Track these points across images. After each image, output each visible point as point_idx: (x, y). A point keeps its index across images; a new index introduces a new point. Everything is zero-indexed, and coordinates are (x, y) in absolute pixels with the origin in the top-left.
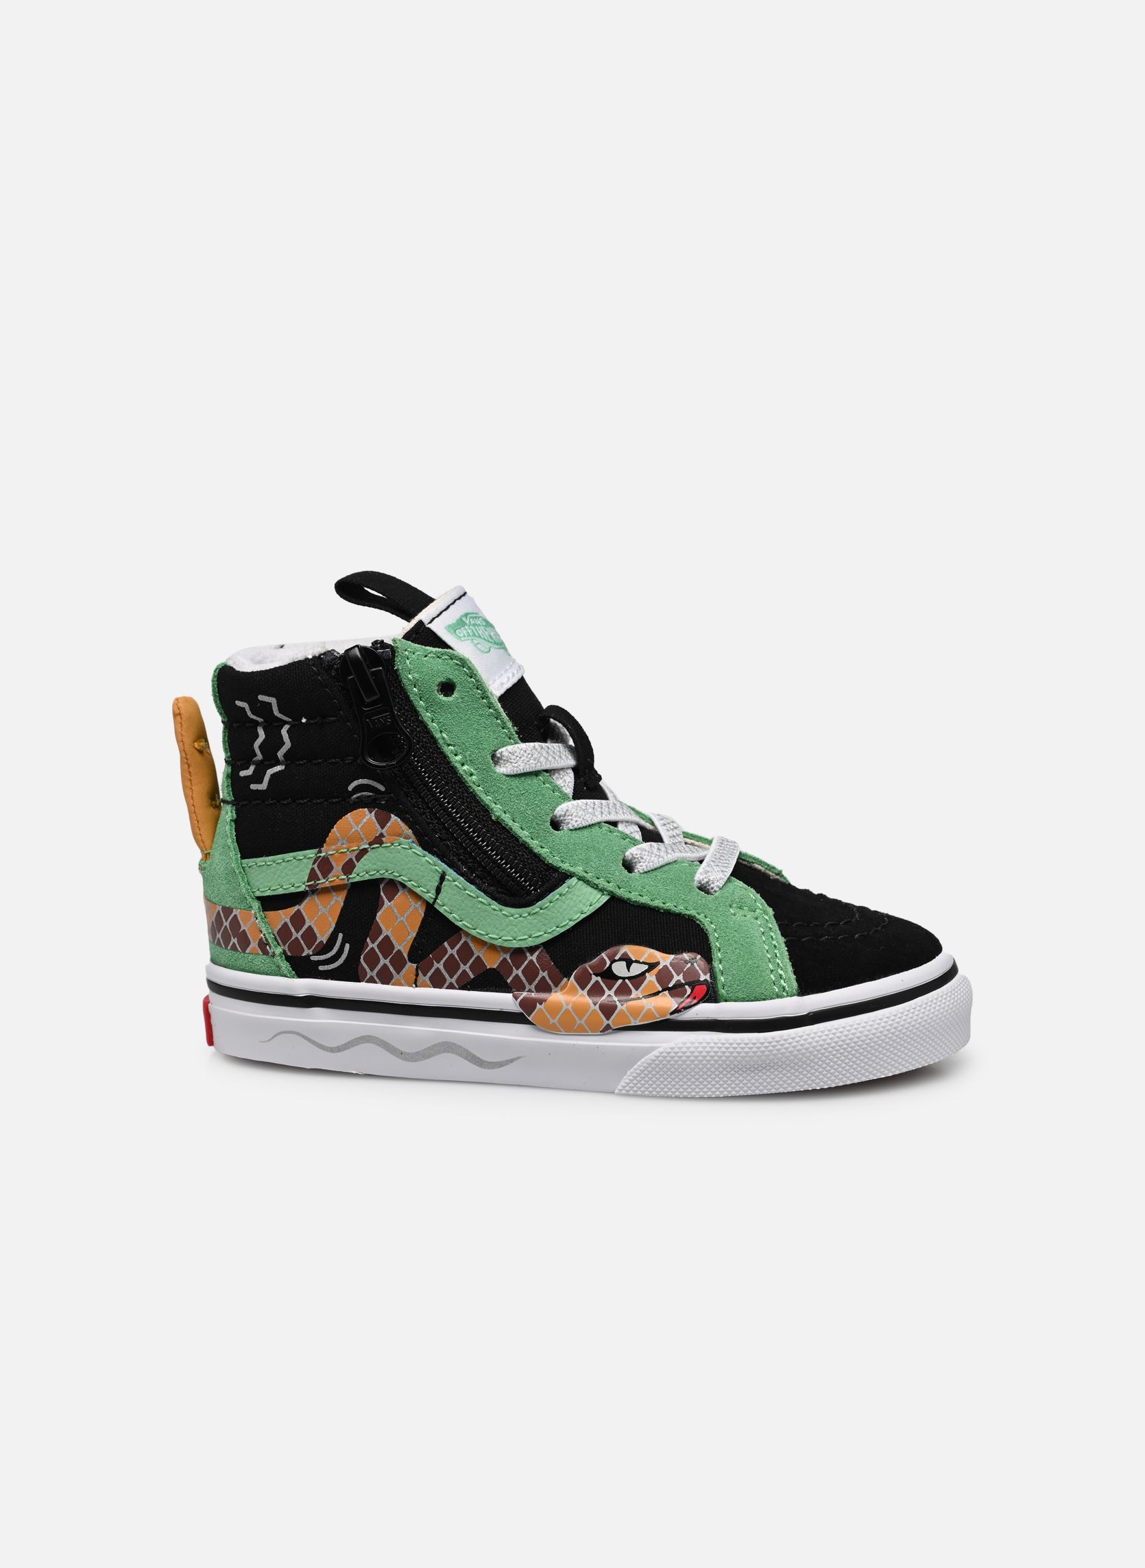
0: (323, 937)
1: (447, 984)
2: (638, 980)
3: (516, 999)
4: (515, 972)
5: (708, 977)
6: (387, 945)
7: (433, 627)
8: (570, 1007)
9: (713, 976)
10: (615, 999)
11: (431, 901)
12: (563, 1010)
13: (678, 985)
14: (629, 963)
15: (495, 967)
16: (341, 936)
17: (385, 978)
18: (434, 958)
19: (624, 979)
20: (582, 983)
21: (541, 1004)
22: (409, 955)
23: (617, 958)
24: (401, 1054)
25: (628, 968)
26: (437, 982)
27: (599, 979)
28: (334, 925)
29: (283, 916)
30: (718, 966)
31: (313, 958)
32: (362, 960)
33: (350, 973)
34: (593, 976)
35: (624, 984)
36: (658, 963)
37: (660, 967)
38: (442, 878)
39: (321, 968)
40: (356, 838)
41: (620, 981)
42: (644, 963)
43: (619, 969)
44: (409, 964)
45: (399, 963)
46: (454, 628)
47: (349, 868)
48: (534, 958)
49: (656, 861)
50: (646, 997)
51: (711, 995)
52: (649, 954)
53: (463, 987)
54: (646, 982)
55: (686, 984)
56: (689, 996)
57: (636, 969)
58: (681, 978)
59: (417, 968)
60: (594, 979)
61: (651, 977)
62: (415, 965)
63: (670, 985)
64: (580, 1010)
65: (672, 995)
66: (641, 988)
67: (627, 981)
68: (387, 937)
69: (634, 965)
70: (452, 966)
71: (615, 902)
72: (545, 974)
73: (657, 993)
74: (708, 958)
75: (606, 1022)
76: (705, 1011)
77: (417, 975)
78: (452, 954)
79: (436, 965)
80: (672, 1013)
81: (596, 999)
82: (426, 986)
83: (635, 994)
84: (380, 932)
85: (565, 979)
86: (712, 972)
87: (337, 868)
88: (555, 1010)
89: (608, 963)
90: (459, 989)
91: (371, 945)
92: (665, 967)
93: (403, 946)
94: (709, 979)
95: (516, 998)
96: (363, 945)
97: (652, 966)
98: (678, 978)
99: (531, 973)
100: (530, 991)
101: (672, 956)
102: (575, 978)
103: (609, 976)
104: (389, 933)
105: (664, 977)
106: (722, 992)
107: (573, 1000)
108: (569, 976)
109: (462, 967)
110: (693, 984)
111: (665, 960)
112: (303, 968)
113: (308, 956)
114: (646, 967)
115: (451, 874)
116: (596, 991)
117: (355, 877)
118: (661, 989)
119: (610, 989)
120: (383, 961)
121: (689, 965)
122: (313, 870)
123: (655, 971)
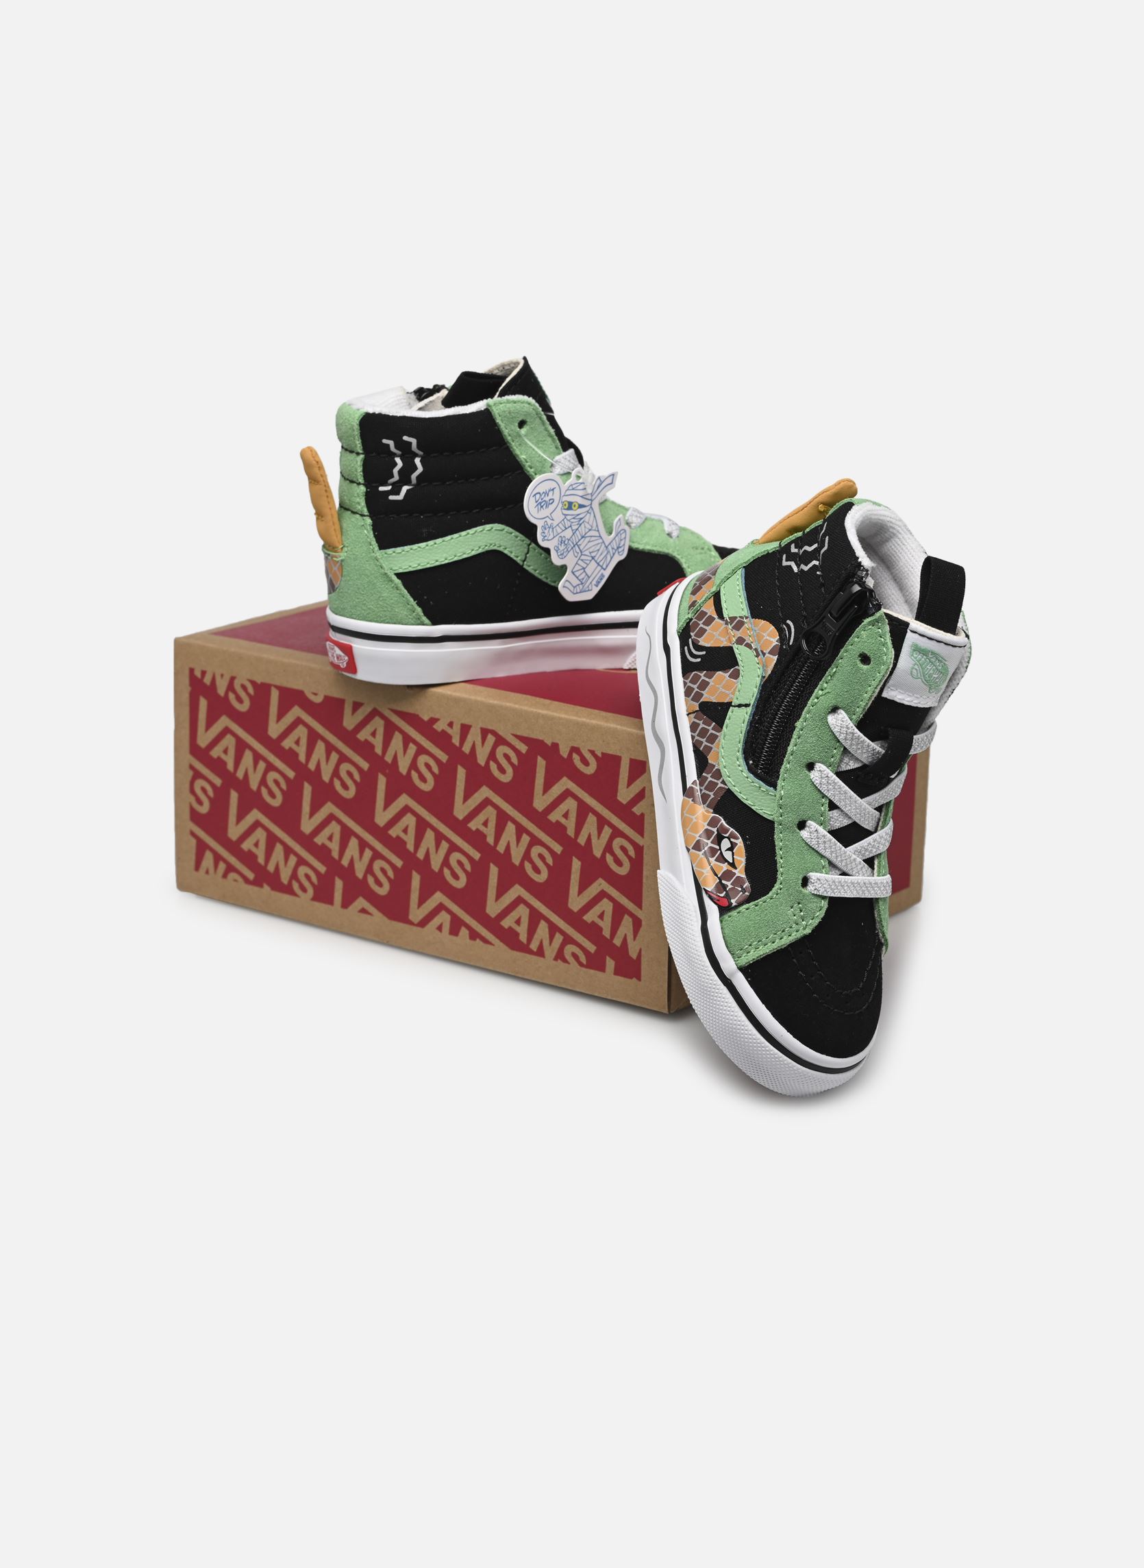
0: (702, 642)
1: (693, 734)
2: (722, 859)
3: (692, 784)
4: (709, 776)
5: (734, 904)
6: (704, 685)
7: (909, 635)
8: (694, 820)
9: (736, 907)
10: (706, 848)
11: (733, 704)
12: (691, 817)
13: (724, 887)
14: (731, 849)
15: (710, 761)
16: (704, 653)
17: (688, 692)
18: (705, 719)
19: (720, 849)
20: (713, 822)
21: (692, 801)
22: (703, 703)
23: (732, 840)
24: (653, 721)
25: (727, 850)
26: (693, 727)
27: (716, 833)
28: (709, 646)
29: (710, 610)
30: (743, 908)
31: (690, 640)
32: (694, 673)
33: (687, 668)
34: (716, 829)
35: (717, 850)
36: (736, 868)
37: (734, 871)
38: (747, 705)
39: (686, 648)
40: (759, 637)
41: (718, 847)
42: (733, 858)
43: (725, 844)
44: (697, 704)
45: (697, 697)
46: (916, 649)
47: (740, 641)
48: (720, 785)
49: (813, 843)
50: (712, 869)
51: (724, 910)
52: (741, 860)
53: (694, 746)
54: (721, 865)
55: (727, 892)
56: (719, 896)
57: (728, 855)
58: (730, 886)
59: (697, 711)
60: (715, 830)
61: (725, 867)
62: (698, 709)
63: (723, 882)
64: (695, 829)
65: (717, 886)
66: (717, 863)
67: (719, 851)
68: (708, 683)
69: (730, 853)
70: (703, 733)
71: (770, 825)
72: (712, 796)
73: (716, 875)
74: (748, 900)
75: (690, 848)
76: (713, 910)
77: (694, 713)
78: (708, 730)
79: (701, 722)
80: (704, 889)
81: (704, 835)
82: (690, 721)
83: (712, 860)
84: (710, 678)
85: (712, 811)
86: (740, 904)
87: (739, 634)
88: (693, 812)
89: (727, 835)
90: (693, 743)
91: (702, 675)
92: (735, 874)
93: (708, 696)
94: (733, 905)
95: (694, 782)
96: (701, 670)
97: (733, 865)
98: (729, 884)
99: (711, 786)
100: (701, 790)
101: (744, 876)
102: (713, 817)
103: (719, 839)
104: (711, 684)
105: (728, 875)
106: (726, 917)
107: (700, 821)
108: (715, 812)
109: (704, 740)
110: (728, 897)
111: (740, 872)
112: (684, 635)
113: (690, 637)
114: (731, 861)
115: (749, 710)
116: (708, 834)
117: (735, 647)
118: (719, 876)
119: (712, 843)
120: (695, 686)
121: (740, 889)
122: (736, 618)
123: (730, 868)
